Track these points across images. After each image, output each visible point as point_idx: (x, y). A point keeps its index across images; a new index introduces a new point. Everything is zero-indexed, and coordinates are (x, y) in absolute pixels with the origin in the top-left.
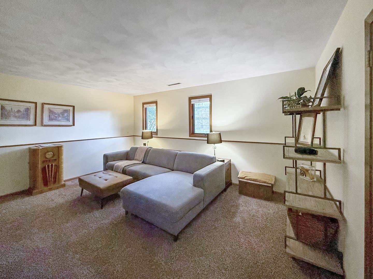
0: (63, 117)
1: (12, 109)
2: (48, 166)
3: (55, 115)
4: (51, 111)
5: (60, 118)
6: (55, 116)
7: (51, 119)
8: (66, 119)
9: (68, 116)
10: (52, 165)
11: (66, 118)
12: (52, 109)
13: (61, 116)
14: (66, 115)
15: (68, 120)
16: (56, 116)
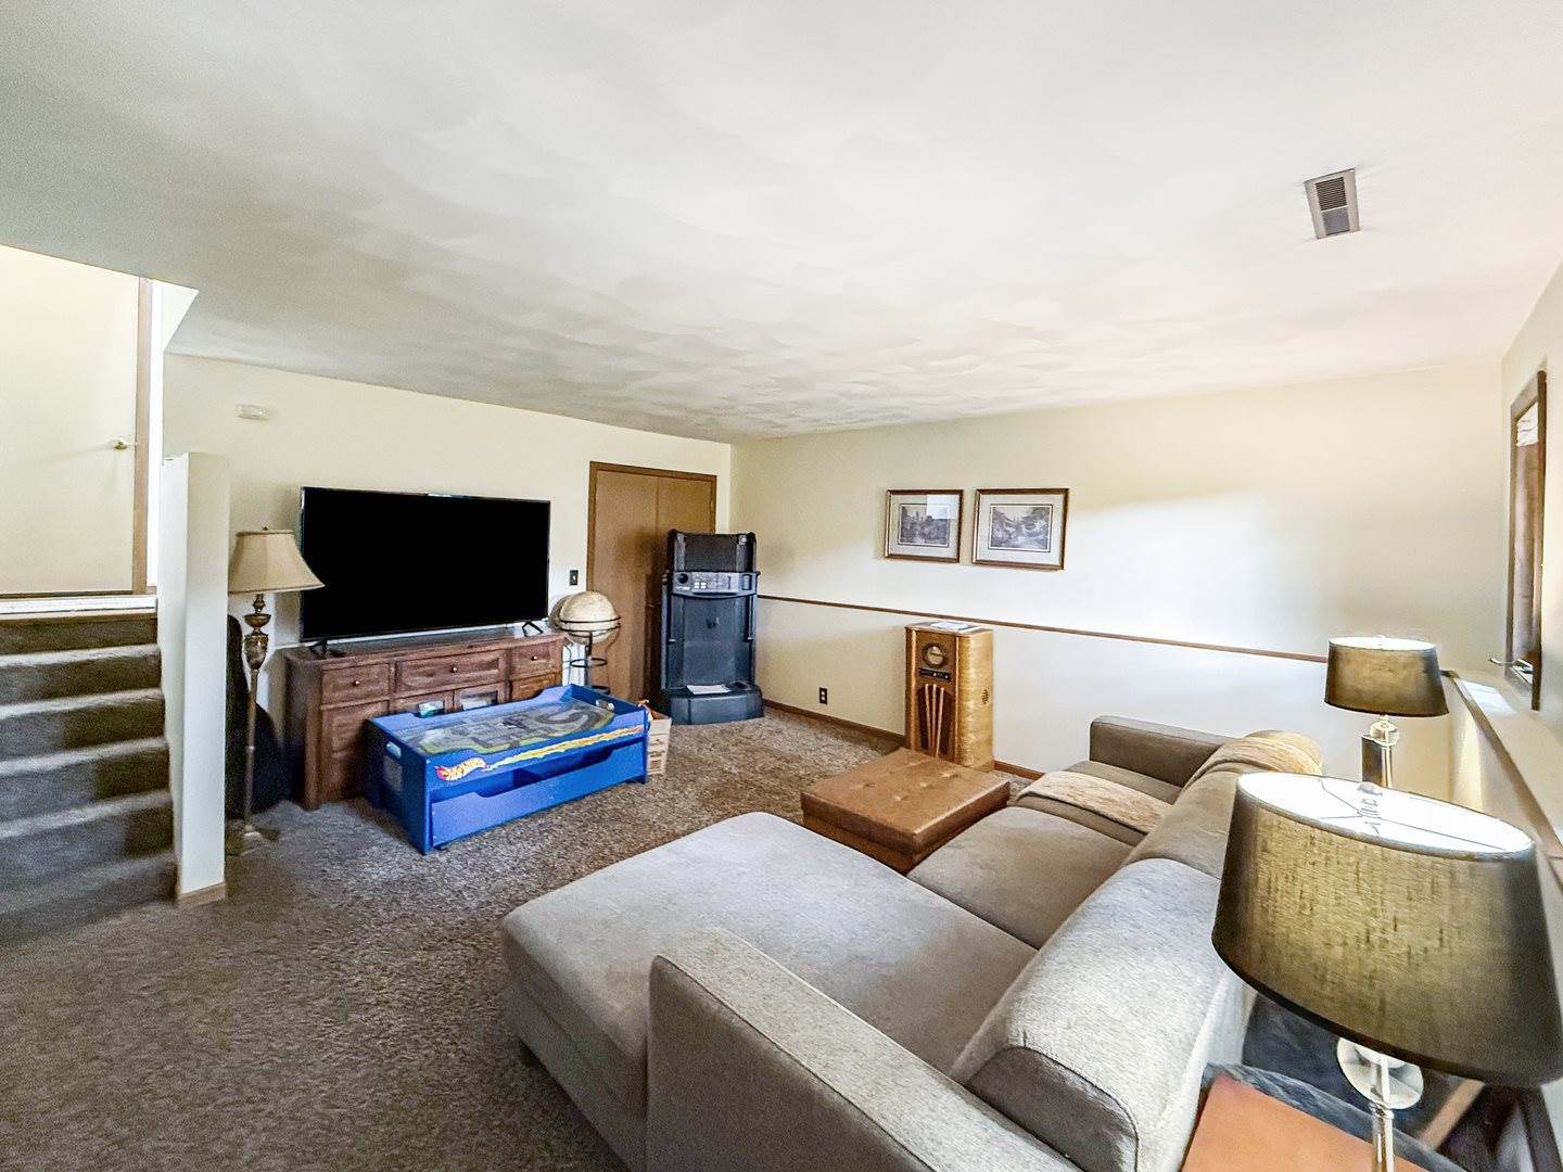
0: (1030, 535)
1: (917, 514)
2: (931, 688)
3: (1008, 528)
4: (998, 518)
5: (1021, 539)
6: (1007, 531)
7: (996, 543)
8: (1040, 542)
9: (1046, 530)
10: (938, 690)
11: (1041, 537)
12: (1000, 509)
13: (1024, 530)
14: (1039, 524)
15: (1045, 544)
16: (1011, 530)
